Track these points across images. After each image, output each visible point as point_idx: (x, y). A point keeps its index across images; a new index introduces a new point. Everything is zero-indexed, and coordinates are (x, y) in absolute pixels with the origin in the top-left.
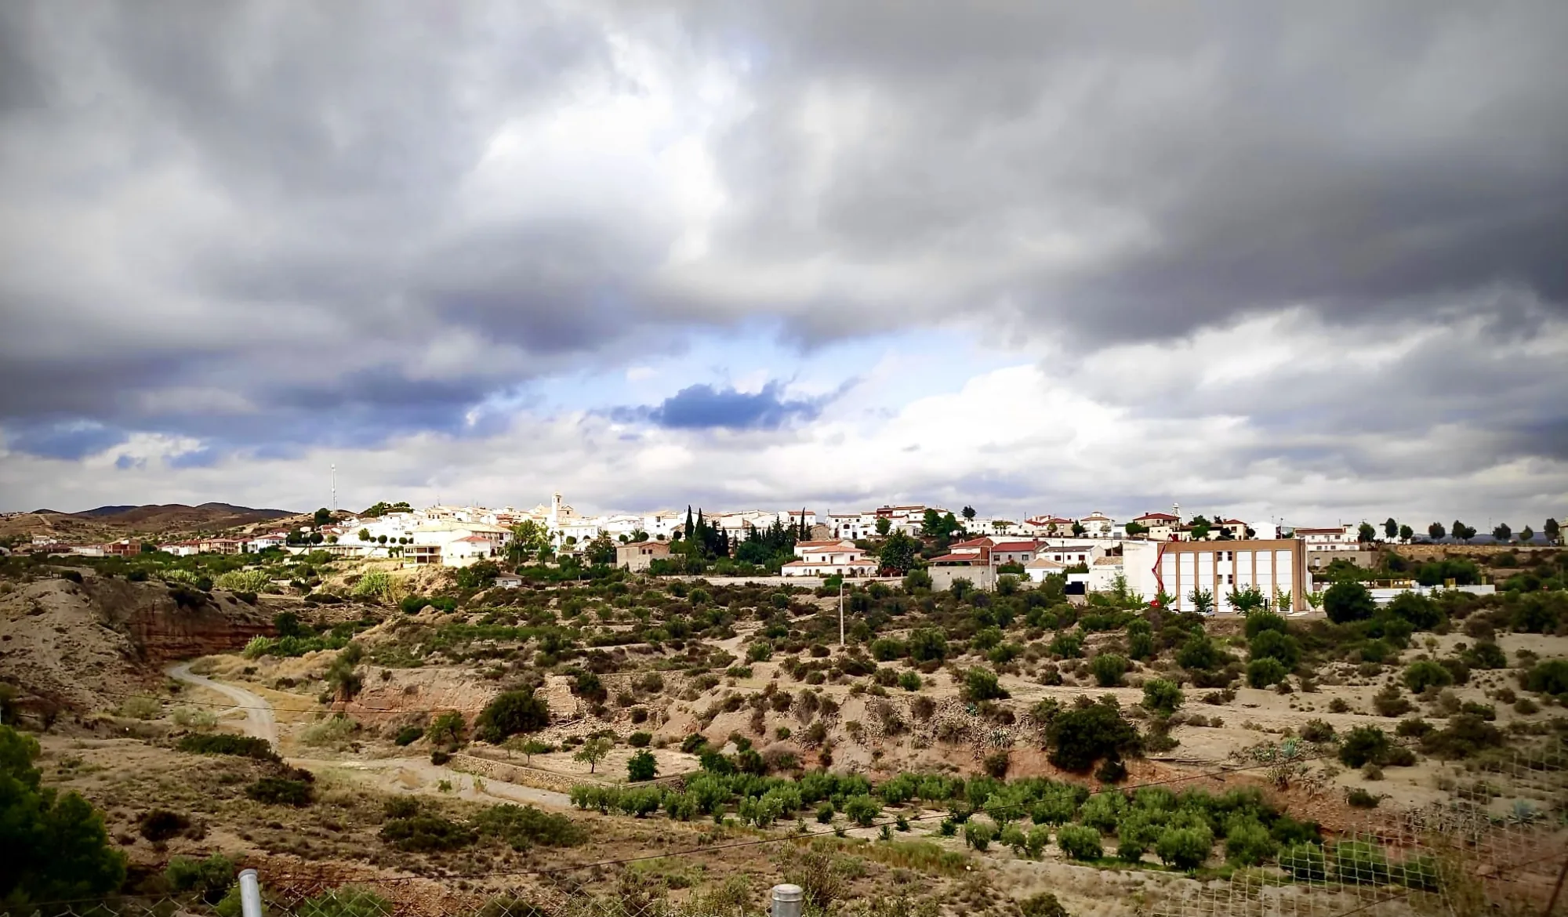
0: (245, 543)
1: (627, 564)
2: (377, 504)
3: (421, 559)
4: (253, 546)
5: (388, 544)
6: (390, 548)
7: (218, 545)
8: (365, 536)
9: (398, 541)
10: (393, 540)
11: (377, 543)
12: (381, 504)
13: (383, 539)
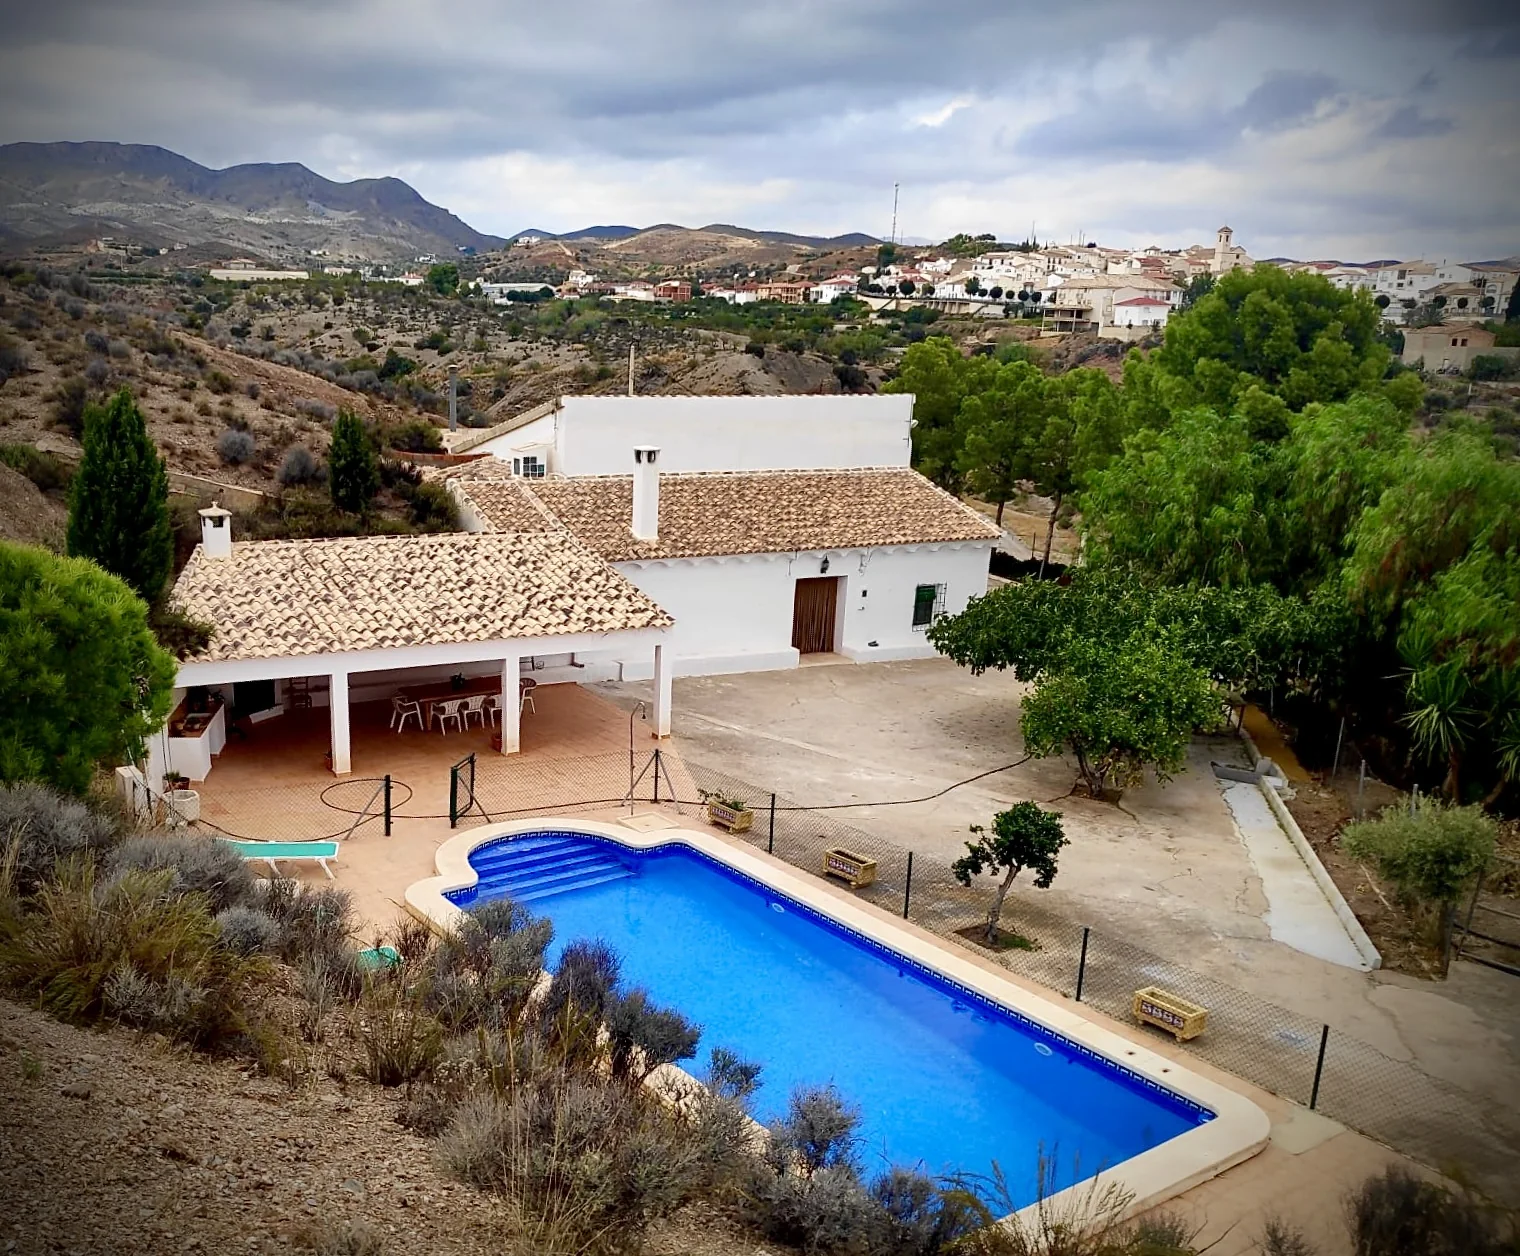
0: (807, 288)
1: (1422, 358)
2: (953, 236)
3: (1064, 325)
4: (817, 292)
5: (1003, 298)
6: (1007, 304)
7: (779, 291)
8: (973, 287)
9: (1016, 296)
10: (1010, 295)
11: (987, 298)
12: (960, 236)
13: (997, 292)
